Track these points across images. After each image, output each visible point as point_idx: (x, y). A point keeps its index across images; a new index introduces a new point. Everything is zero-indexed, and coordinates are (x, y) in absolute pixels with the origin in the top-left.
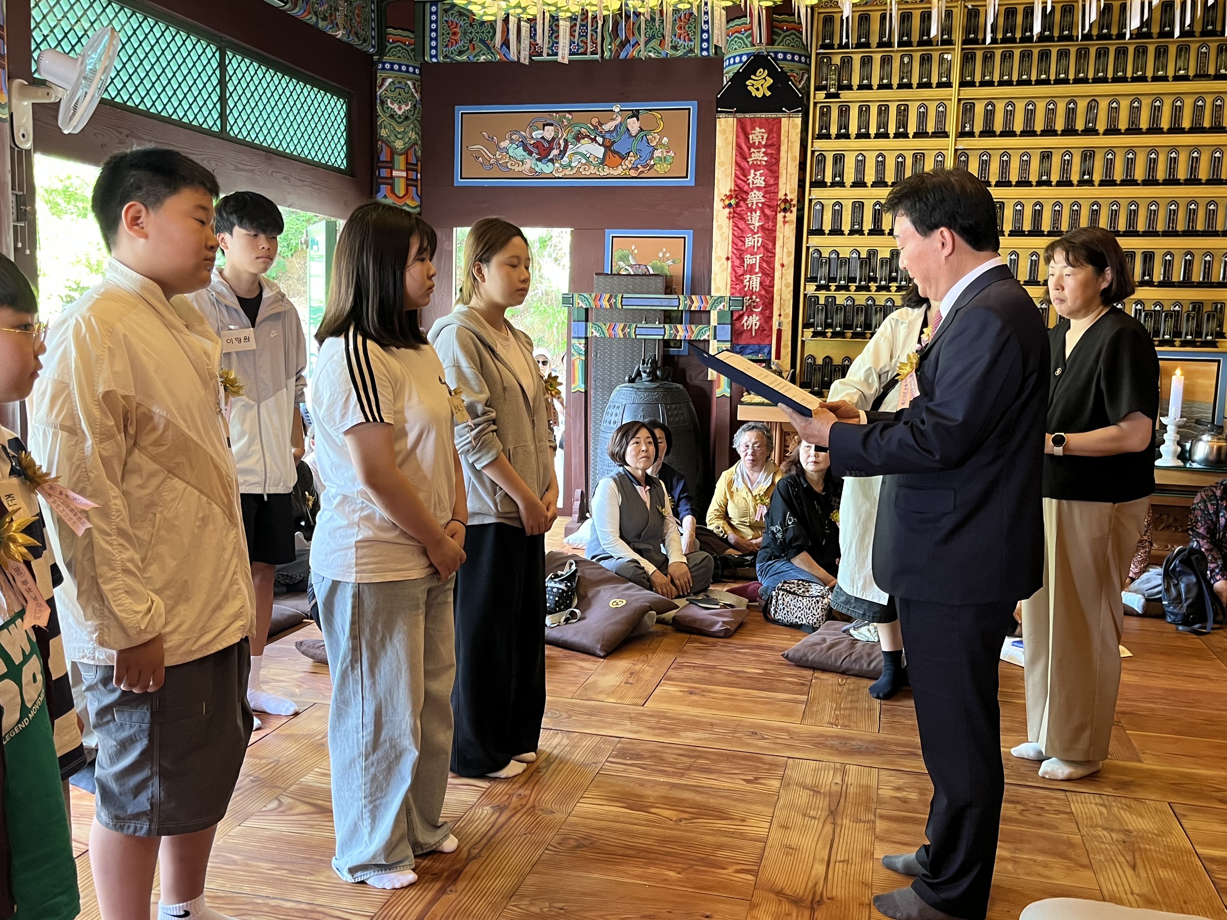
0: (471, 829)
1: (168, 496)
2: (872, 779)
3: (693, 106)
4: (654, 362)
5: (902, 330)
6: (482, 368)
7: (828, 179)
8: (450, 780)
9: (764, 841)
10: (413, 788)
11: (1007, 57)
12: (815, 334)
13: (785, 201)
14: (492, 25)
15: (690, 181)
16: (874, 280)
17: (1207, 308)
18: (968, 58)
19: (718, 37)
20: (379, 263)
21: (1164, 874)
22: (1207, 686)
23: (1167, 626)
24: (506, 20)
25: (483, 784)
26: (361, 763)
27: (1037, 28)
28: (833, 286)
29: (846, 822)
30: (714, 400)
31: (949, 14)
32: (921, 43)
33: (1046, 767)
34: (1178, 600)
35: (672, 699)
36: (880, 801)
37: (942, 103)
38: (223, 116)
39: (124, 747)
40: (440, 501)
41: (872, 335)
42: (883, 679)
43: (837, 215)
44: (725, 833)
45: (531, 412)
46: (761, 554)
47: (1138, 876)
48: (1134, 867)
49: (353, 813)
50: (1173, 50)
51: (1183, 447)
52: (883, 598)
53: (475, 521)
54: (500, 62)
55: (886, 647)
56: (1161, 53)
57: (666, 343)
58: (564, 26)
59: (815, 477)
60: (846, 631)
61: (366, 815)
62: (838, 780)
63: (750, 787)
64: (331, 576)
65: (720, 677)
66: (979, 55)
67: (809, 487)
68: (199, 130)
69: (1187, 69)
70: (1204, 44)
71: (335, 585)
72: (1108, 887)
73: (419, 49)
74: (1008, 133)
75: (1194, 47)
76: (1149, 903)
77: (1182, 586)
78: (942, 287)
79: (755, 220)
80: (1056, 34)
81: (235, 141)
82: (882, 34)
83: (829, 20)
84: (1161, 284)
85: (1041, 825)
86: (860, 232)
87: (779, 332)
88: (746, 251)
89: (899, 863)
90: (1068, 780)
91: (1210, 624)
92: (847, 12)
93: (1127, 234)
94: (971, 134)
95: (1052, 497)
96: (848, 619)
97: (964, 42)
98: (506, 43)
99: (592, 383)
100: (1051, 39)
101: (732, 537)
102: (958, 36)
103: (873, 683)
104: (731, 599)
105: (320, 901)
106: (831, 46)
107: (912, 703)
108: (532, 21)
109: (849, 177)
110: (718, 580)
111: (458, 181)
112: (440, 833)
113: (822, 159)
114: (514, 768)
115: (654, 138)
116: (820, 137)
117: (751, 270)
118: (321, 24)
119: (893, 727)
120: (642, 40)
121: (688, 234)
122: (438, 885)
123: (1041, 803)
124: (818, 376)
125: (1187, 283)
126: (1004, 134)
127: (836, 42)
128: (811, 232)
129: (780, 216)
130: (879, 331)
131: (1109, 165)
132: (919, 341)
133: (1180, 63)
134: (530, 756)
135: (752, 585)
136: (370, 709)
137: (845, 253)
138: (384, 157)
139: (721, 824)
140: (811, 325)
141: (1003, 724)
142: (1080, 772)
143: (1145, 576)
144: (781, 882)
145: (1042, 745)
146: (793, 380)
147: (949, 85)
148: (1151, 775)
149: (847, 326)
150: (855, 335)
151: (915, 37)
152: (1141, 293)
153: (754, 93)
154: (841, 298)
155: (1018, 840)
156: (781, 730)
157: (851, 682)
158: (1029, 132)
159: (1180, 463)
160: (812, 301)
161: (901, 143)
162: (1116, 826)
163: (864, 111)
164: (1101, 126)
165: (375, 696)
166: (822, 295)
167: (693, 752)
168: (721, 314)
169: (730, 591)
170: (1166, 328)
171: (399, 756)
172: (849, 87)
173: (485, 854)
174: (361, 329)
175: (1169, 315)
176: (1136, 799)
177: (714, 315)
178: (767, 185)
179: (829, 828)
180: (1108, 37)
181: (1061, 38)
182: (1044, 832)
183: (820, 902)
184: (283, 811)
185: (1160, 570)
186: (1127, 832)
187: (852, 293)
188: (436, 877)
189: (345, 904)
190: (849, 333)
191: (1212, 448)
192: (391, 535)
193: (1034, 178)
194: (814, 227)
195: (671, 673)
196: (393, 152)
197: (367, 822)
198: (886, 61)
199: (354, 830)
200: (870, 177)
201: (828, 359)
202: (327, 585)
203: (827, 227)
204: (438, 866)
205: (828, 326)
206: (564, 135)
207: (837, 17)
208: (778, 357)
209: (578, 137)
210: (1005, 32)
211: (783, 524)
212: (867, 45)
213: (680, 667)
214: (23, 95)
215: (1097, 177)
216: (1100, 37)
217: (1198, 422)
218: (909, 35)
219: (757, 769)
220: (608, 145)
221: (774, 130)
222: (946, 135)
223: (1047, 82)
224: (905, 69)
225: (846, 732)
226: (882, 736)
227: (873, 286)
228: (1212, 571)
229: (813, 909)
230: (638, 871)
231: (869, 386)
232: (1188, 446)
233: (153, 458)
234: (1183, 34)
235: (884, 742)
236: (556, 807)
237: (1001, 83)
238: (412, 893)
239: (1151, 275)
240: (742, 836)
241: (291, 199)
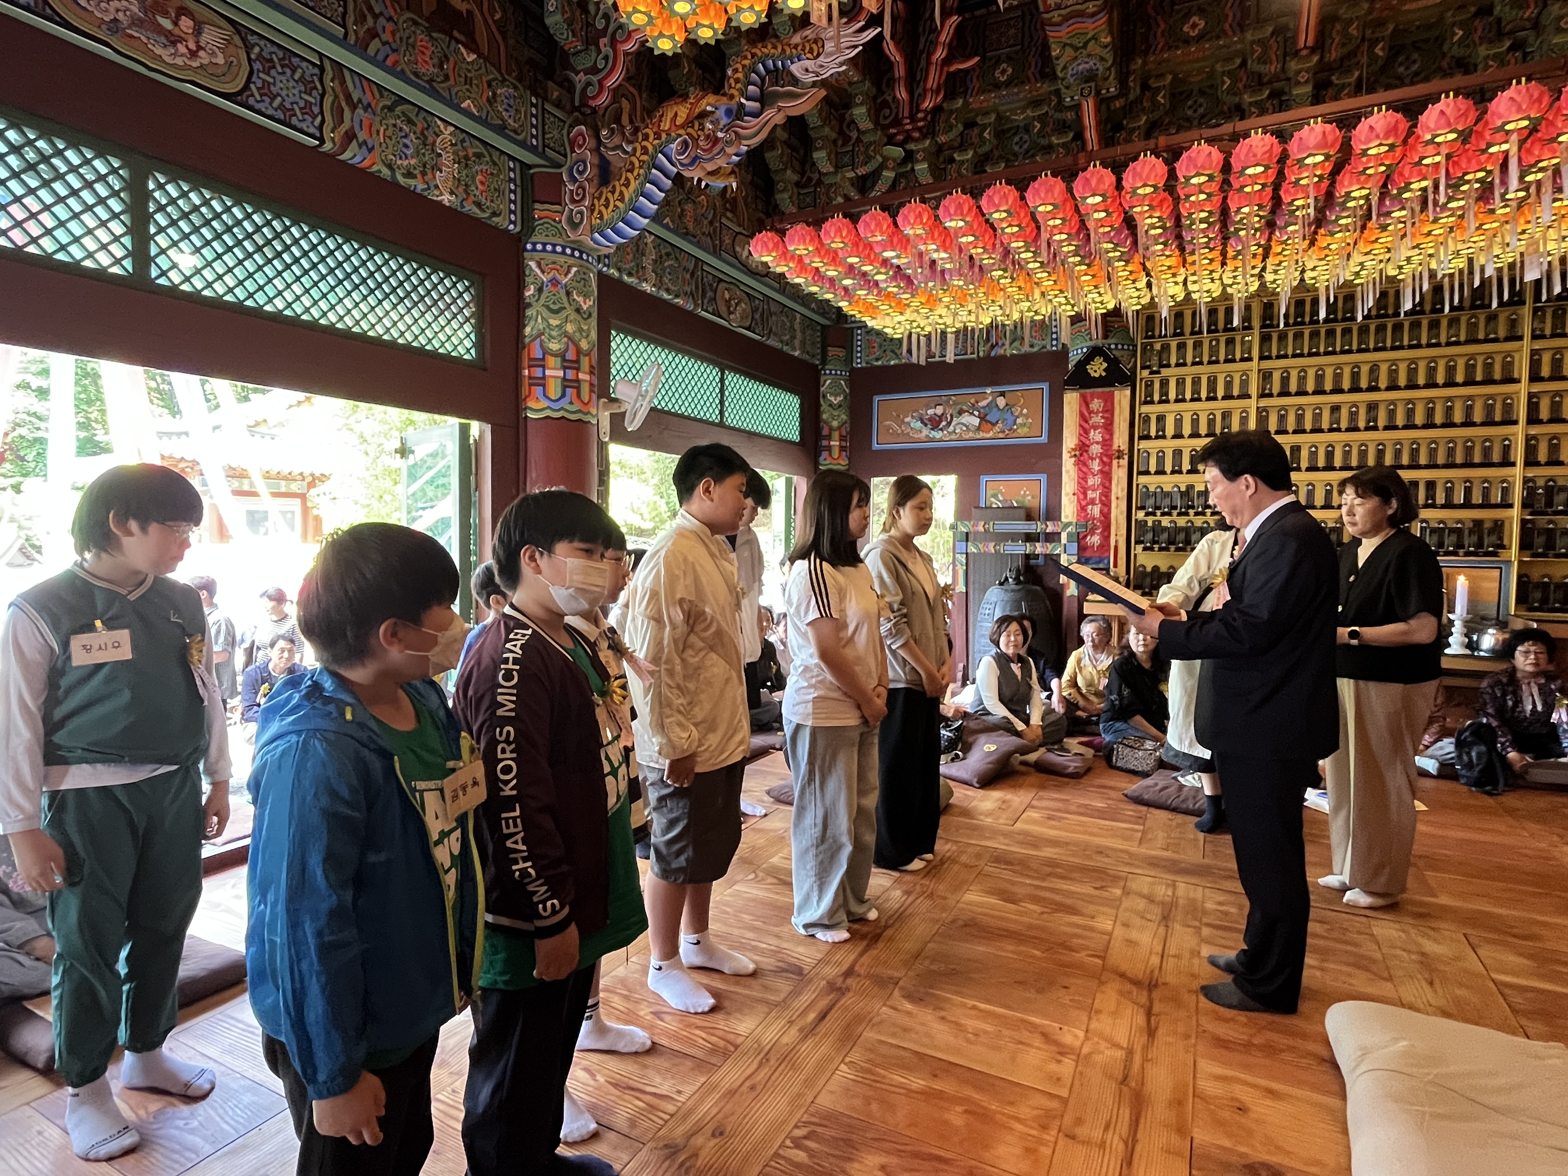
0: (887, 905)
1: (708, 663)
2: (1198, 894)
3: (1045, 386)
4: (1018, 570)
5: (1217, 547)
6: (897, 578)
7: (1153, 433)
8: (873, 870)
9: (1110, 934)
10: (847, 872)
11: (1298, 336)
12: (1145, 549)
13: (1119, 451)
14: (900, 341)
15: (1044, 439)
16: (1193, 507)
17: (1487, 525)
18: (1265, 339)
19: (1065, 337)
20: (832, 511)
21: (1459, 992)
22: (1498, 839)
23: (1460, 788)
24: (910, 336)
25: (896, 874)
26: (813, 851)
27: (1322, 314)
28: (1158, 512)
29: (1177, 927)
30: (1065, 600)
31: (1248, 308)
32: (1226, 330)
33: (1348, 896)
34: (1470, 766)
35: (1035, 822)
36: (1205, 912)
37: (1245, 373)
38: (722, 413)
39: (672, 824)
40: (870, 672)
41: (1193, 549)
42: (1206, 817)
43: (1161, 460)
44: (1078, 926)
45: (932, 609)
46: (1104, 717)
47: (1435, 991)
48: (1431, 983)
49: (806, 886)
50: (1444, 323)
51: (1470, 639)
52: (1207, 754)
53: (891, 686)
54: (905, 365)
55: (1208, 792)
56: (1434, 325)
57: (1027, 557)
58: (950, 338)
59: (1144, 657)
60: (1175, 778)
61: (816, 888)
62: (1170, 893)
63: (1097, 893)
64: (796, 720)
65: (1073, 808)
66: (1275, 337)
67: (1139, 665)
68: (707, 422)
69: (1457, 336)
70: (1474, 316)
71: (798, 727)
72: (1408, 998)
73: (849, 359)
74: (1302, 393)
75: (1464, 320)
76: (1446, 1014)
77: (1474, 754)
78: (1246, 517)
79: (1096, 466)
80: (1340, 316)
81: (729, 428)
82: (1193, 325)
83: (1150, 319)
84: (1443, 507)
85: (1346, 942)
86: (1180, 472)
87: (1116, 548)
88: (1089, 488)
89: (1222, 962)
90: (1370, 908)
91: (1501, 786)
92: (1165, 314)
93: (1410, 467)
94: (1270, 395)
95: (1349, 676)
96: (1176, 769)
97: (1262, 327)
98: (909, 351)
99: (971, 586)
100: (1335, 320)
101: (1082, 703)
102: (1256, 323)
103: (1197, 819)
104: (1082, 749)
105: (785, 945)
106: (1153, 337)
107: (1229, 837)
108: (928, 337)
109: (1170, 430)
110: (1071, 734)
111: (875, 446)
112: (867, 905)
113: (1147, 420)
114: (917, 864)
115: (1017, 411)
116: (1146, 403)
117: (1092, 502)
118: (785, 348)
119: (1215, 854)
120: (1007, 343)
121: (1043, 478)
122: (865, 943)
123: (1346, 925)
124: (1148, 580)
125: (1468, 504)
126: (1298, 394)
127: (1157, 333)
128: (1140, 473)
129: (1115, 462)
130: (1199, 547)
131: (1392, 414)
132: (1232, 556)
133: (1452, 332)
134: (929, 856)
135: (1097, 740)
136: (820, 813)
137: (1167, 488)
138: (825, 432)
139: (1075, 919)
140: (1142, 542)
141: (1309, 858)
142: (1380, 902)
143: (1439, 744)
144: (1124, 967)
145: (1346, 878)
146: (1127, 586)
147: (1250, 359)
148: (1445, 909)
149: (1171, 542)
150: (1178, 549)
151: (1221, 325)
152: (1424, 514)
153: (1093, 374)
154: (1166, 522)
155: (1324, 953)
156: (1122, 851)
157: (1180, 818)
158: (1319, 391)
159: (1468, 652)
160: (1142, 524)
161: (1212, 404)
162: (1414, 948)
163: (1181, 382)
164: (1383, 384)
165: (824, 805)
166: (1150, 520)
167: (1051, 863)
168: (1069, 535)
169: (1081, 743)
170: (1449, 541)
171: (840, 847)
172: (1168, 366)
173: (897, 925)
174: (819, 555)
175: (1452, 531)
176: (1433, 929)
177: (1064, 536)
178: (1104, 440)
179: (1162, 929)
180: (1386, 316)
181: (1344, 319)
182: (1349, 948)
183: (1156, 986)
184: (757, 880)
185: (1453, 740)
186: (1423, 954)
187: (1175, 517)
188: (863, 937)
189: (801, 949)
190: (1172, 548)
191: (1497, 640)
192: (836, 695)
193: (1325, 425)
194: (1142, 469)
195: (1034, 803)
196: (831, 429)
197: (815, 893)
198: (1198, 345)
199: (807, 899)
200: (1187, 430)
201: (1156, 568)
202: (792, 726)
203: (1153, 469)
204: (865, 929)
205: (1154, 542)
206: (949, 411)
207: (1157, 316)
208: (1115, 566)
209: (960, 413)
210: (1296, 317)
211: (1120, 694)
212: (1182, 334)
213: (1041, 798)
214: (605, 407)
215: (1381, 423)
216: (1378, 316)
217: (1484, 618)
218: (1216, 325)
219: (1103, 880)
220: (983, 418)
221: (1109, 401)
222: (1249, 397)
223: (1333, 353)
224: (1214, 351)
225: (1176, 856)
226: (1206, 861)
227: (1191, 512)
228: (1503, 744)
229: (1150, 991)
230: (1011, 948)
231: (1192, 589)
232: (1475, 638)
233: (703, 640)
234: (1453, 308)
235: (1209, 867)
236: (948, 895)
237: (1295, 356)
238: (847, 946)
239: (1434, 499)
240: (1092, 929)
241: (763, 464)
